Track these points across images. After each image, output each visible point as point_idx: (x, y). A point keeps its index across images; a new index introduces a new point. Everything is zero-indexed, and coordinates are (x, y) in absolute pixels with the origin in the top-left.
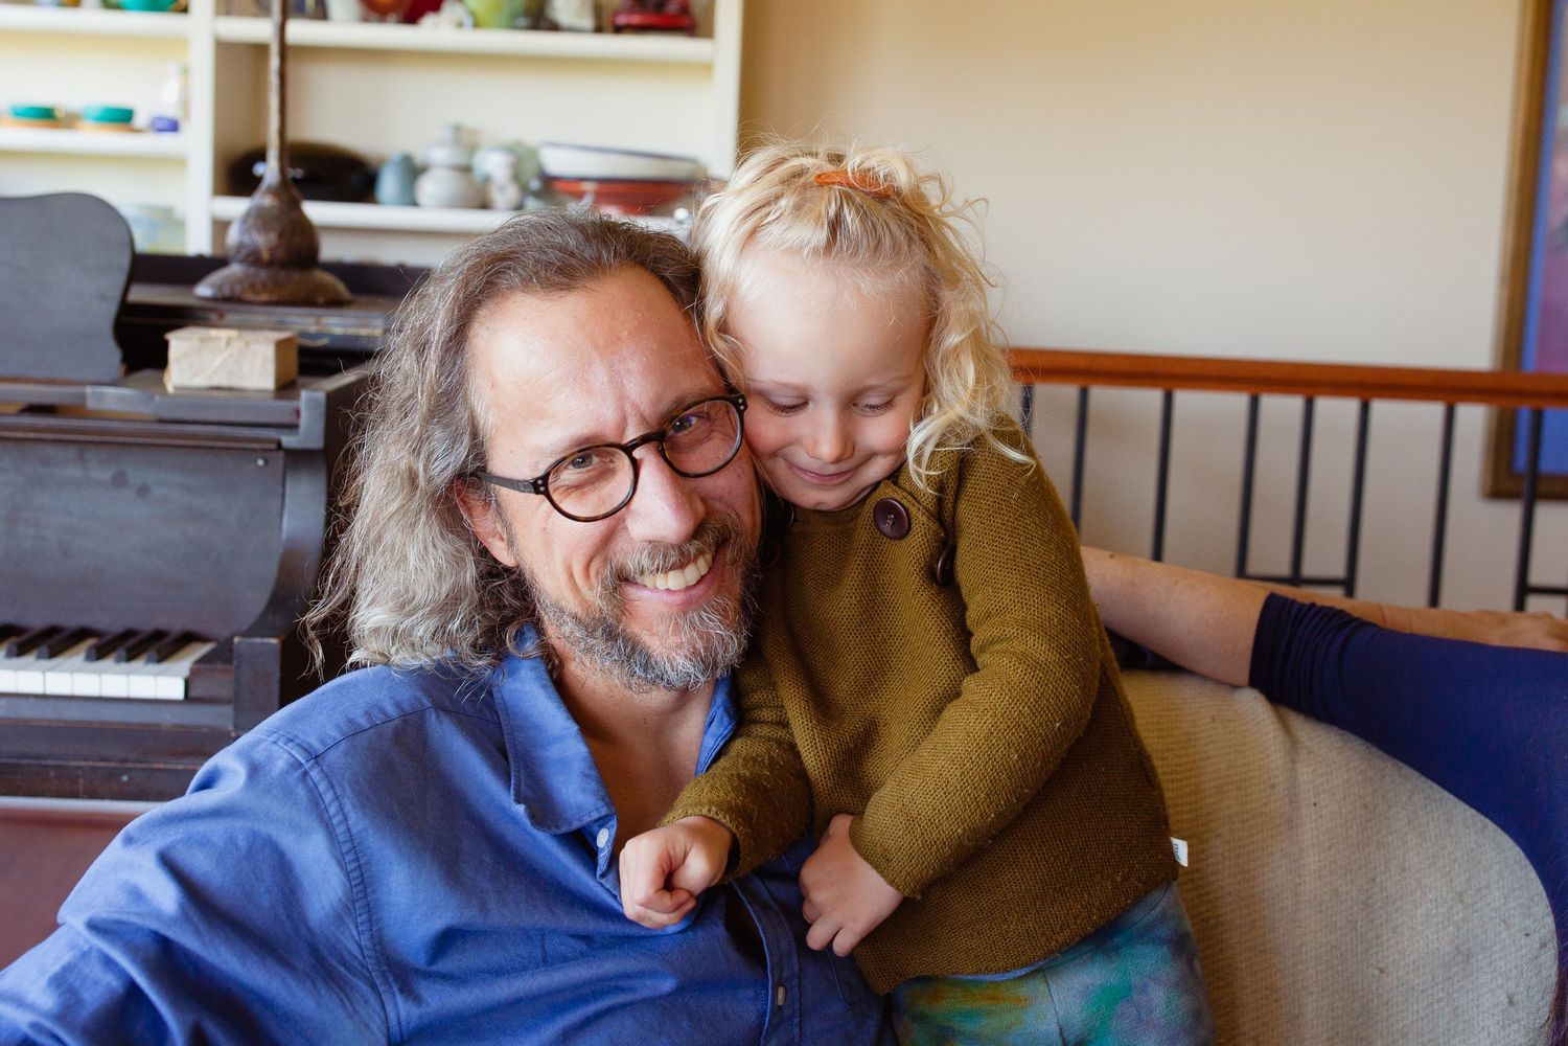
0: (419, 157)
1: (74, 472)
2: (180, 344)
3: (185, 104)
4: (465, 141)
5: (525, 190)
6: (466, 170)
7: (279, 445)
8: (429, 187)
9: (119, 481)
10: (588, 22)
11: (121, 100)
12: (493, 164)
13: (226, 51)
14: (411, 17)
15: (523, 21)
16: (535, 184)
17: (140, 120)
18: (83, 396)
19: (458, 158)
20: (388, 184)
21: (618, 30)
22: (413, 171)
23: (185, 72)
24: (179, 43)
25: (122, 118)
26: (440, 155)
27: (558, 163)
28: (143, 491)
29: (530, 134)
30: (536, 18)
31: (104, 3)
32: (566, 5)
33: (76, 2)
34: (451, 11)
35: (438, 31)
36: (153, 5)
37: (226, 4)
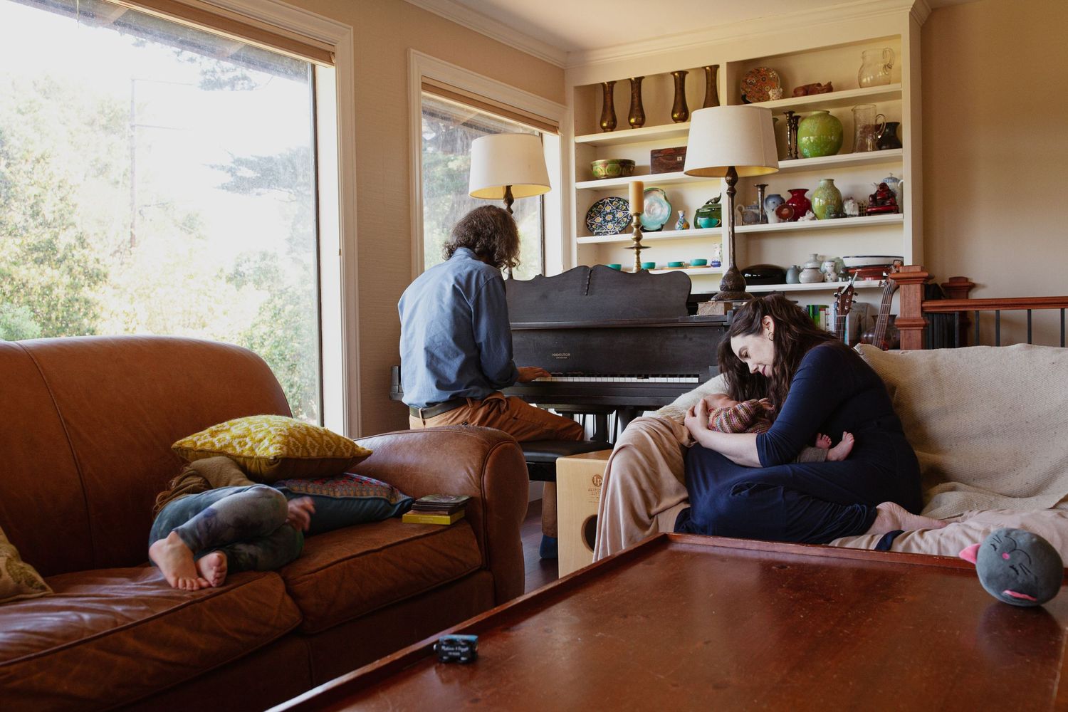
0: (799, 264)
1: (675, 335)
2: (700, 305)
3: (722, 256)
4: (818, 259)
5: (838, 274)
6: (817, 269)
7: (722, 325)
8: (803, 276)
9: (685, 337)
10: (857, 213)
11: (702, 257)
12: (827, 266)
14: (796, 219)
15: (834, 215)
16: (841, 271)
17: (708, 264)
18: (678, 319)
19: (816, 265)
20: (789, 277)
21: (870, 214)
22: (798, 271)
23: (720, 246)
24: (718, 237)
25: (703, 263)
26: (809, 265)
27: (849, 263)
28: (691, 339)
30: (839, 213)
31: (697, 226)
32: (849, 207)
33: (688, 227)
34: (809, 215)
35: (804, 222)
36: (710, 225)
37: (732, 222)
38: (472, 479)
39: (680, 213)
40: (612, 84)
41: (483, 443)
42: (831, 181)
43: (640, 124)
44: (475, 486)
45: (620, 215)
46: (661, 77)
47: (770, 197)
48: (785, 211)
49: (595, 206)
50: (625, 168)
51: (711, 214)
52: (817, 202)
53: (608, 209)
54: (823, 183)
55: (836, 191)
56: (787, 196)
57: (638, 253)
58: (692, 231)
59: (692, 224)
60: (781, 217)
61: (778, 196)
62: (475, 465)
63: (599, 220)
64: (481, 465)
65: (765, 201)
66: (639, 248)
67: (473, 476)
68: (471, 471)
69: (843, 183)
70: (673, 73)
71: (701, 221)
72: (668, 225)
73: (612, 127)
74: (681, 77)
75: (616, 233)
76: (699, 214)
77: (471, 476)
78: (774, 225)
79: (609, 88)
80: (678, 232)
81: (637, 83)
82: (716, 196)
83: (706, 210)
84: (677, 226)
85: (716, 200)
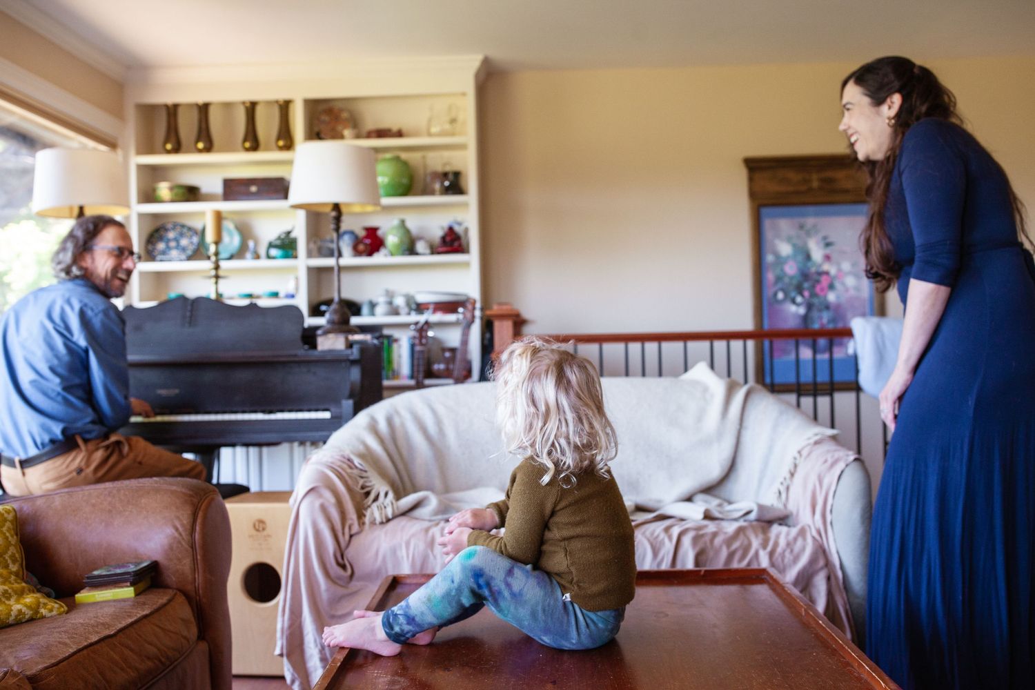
0: (375, 300)
3: (297, 288)
4: (390, 295)
5: (411, 309)
6: (390, 303)
7: (348, 360)
8: (380, 310)
9: (309, 372)
10: (428, 251)
11: (274, 289)
12: (400, 301)
13: (311, 270)
14: (370, 254)
15: (407, 252)
16: (414, 306)
17: (282, 294)
19: (389, 300)
20: (365, 310)
21: (439, 253)
22: (373, 306)
23: (297, 279)
24: (294, 269)
25: (275, 295)
26: (381, 300)
27: (421, 298)
28: (315, 374)
29: (412, 291)
30: (412, 251)
31: (269, 257)
32: (421, 246)
33: (259, 257)
34: (383, 251)
35: (379, 258)
36: (286, 256)
37: (310, 255)
38: (183, 539)
39: (251, 244)
40: (176, 106)
41: (191, 496)
42: (403, 222)
43: (209, 149)
44: (187, 546)
45: (184, 242)
46: (228, 106)
47: (345, 233)
48: (361, 247)
49: (157, 230)
50: (191, 193)
51: (287, 246)
52: (392, 240)
53: (171, 235)
54: (396, 222)
55: (407, 231)
56: (362, 233)
57: (216, 283)
58: (263, 263)
59: (262, 252)
60: (357, 252)
61: (352, 233)
62: (185, 522)
63: (161, 246)
64: (192, 520)
65: (339, 236)
66: (217, 277)
67: (183, 534)
68: (181, 529)
69: (414, 223)
70: (244, 103)
71: (274, 252)
72: (239, 254)
73: (177, 149)
74: (251, 108)
75: (181, 260)
76: (271, 245)
77: (180, 534)
78: (348, 259)
79: (172, 111)
80: (248, 263)
81: (204, 109)
82: (288, 228)
83: (278, 242)
84: (248, 255)
85: (289, 233)
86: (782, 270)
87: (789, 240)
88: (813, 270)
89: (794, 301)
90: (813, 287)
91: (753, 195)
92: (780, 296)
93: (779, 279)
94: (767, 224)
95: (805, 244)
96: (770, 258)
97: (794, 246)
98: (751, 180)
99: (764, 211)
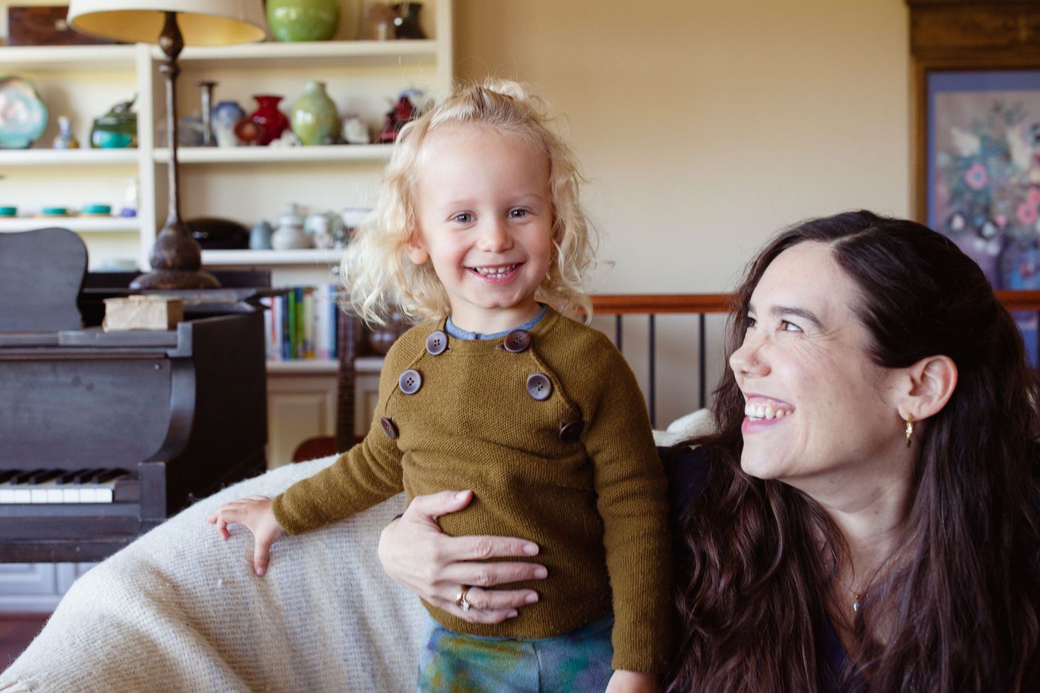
0: (274, 222)
1: (50, 378)
2: (112, 306)
3: (138, 200)
4: (300, 214)
5: (336, 239)
6: (300, 227)
7: (166, 356)
8: (279, 239)
9: (76, 382)
10: (365, 138)
11: (103, 200)
12: (316, 224)
13: (160, 168)
14: (265, 142)
15: (328, 140)
16: (340, 234)
17: (116, 210)
18: (57, 339)
19: (297, 222)
20: (256, 239)
21: (383, 141)
22: (269, 230)
23: (138, 182)
24: (133, 166)
25: (105, 211)
26: (286, 221)
27: (352, 220)
28: (90, 387)
29: (336, 206)
30: (336, 137)
31: (93, 145)
32: (352, 130)
33: (76, 145)
34: (287, 138)
35: (279, 150)
36: (119, 144)
37: (158, 142)
39: (64, 123)
42: (322, 87)
47: (223, 105)
48: (249, 130)
51: (120, 127)
52: (302, 119)
54: (309, 87)
55: (330, 104)
56: (250, 107)
58: (85, 154)
59: (83, 138)
60: (243, 138)
61: (234, 105)
65: (214, 110)
69: (341, 90)
71: (101, 137)
72: (42, 140)
76: (98, 126)
78: (228, 150)
80: (58, 154)
82: (128, 97)
83: (111, 121)
84: (59, 142)
85: (129, 105)
86: (962, 180)
87: (974, 128)
88: (1014, 180)
89: (980, 233)
90: (1014, 208)
91: (916, 50)
92: (958, 223)
93: (956, 195)
94: (940, 101)
95: (1003, 137)
96: (941, 160)
97: (984, 139)
98: (914, 25)
99: (935, 79)
